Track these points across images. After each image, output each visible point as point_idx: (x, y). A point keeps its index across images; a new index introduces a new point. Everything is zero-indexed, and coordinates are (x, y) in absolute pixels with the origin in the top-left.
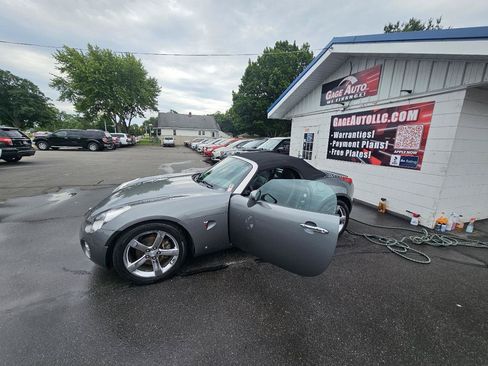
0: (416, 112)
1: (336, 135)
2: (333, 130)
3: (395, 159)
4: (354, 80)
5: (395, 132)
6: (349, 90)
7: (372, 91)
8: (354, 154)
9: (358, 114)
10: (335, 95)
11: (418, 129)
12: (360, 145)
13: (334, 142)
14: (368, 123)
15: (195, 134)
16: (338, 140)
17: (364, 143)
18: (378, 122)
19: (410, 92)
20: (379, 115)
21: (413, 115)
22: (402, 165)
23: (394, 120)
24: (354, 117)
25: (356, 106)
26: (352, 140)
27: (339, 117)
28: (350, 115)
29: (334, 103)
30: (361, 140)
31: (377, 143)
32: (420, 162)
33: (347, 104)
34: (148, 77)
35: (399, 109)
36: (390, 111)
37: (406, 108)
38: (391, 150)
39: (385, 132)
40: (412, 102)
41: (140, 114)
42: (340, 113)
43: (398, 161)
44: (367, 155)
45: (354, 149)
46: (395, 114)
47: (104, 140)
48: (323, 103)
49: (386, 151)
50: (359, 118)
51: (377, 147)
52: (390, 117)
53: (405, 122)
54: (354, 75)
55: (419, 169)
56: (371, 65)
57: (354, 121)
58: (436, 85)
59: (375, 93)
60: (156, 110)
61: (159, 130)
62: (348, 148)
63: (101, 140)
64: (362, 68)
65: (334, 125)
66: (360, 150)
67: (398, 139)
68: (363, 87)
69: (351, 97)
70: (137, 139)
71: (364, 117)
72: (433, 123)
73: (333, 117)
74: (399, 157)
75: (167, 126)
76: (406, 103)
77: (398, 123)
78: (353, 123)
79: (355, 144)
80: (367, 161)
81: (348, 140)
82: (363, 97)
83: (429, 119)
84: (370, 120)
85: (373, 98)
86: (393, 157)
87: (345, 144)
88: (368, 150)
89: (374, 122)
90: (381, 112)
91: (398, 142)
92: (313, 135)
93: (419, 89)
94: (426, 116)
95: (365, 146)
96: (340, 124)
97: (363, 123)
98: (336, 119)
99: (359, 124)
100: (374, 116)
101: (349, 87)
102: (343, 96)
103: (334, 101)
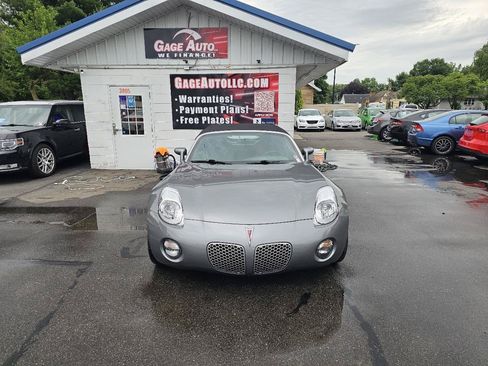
0: (267, 80)
1: (183, 99)
2: (175, 93)
3: (257, 122)
4: (197, 36)
5: (253, 96)
7: (222, 53)
8: (213, 121)
9: (209, 77)
10: (170, 48)
11: (271, 95)
12: (219, 110)
13: (182, 108)
14: (224, 86)
16: (187, 105)
17: (223, 108)
18: (235, 86)
19: (259, 62)
20: (234, 80)
21: (265, 83)
23: (249, 86)
24: (204, 79)
25: (205, 66)
26: (208, 105)
27: (183, 77)
28: (199, 77)
30: (219, 105)
31: (238, 108)
32: (277, 122)
33: (192, 62)
35: (254, 76)
36: (244, 77)
37: (260, 76)
38: (252, 114)
39: (243, 97)
40: (263, 71)
42: (183, 72)
44: (228, 120)
45: (212, 116)
46: (249, 80)
49: (247, 115)
50: (211, 81)
51: (237, 111)
52: (245, 83)
53: (260, 89)
54: (194, 29)
56: (214, 25)
57: (204, 84)
58: (278, 61)
59: (226, 56)
62: (204, 115)
64: (203, 25)
65: (177, 87)
66: (220, 115)
67: (256, 103)
68: (210, 47)
71: (218, 81)
72: (281, 91)
73: (173, 77)
74: (260, 119)
76: (258, 71)
77: (254, 89)
79: (212, 110)
82: (212, 57)
83: (277, 87)
84: (225, 84)
85: (223, 61)
86: (255, 119)
87: (199, 110)
88: (229, 115)
89: (230, 86)
90: (235, 76)
91: (257, 106)
92: (139, 99)
93: (265, 61)
94: (274, 84)
95: (225, 112)
96: (186, 86)
97: (218, 87)
98: (177, 80)
99: (212, 87)
100: (229, 80)
101: (191, 42)
102: (184, 51)
103: (172, 56)
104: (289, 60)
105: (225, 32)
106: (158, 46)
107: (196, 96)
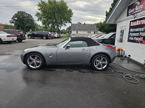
1: (132, 30)
4: (139, 3)
6: (136, 8)
7: (144, 8)
8: (137, 39)
10: (132, 11)
13: (130, 34)
14: (142, 24)
15: (86, 33)
16: (132, 32)
17: (140, 33)
24: (138, 21)
25: (139, 15)
26: (137, 32)
27: (133, 21)
28: (136, 20)
29: (131, 15)
33: (135, 15)
34: (68, 9)
41: (64, 25)
42: (133, 19)
44: (141, 39)
45: (137, 37)
47: (48, 35)
54: (139, 1)
57: (138, 23)
60: (71, 22)
61: (71, 32)
62: (135, 36)
63: (47, 35)
65: (131, 26)
66: (139, 37)
68: (142, 6)
69: (137, 12)
70: (61, 35)
71: (141, 21)
73: (131, 22)
75: (74, 30)
79: (137, 34)
80: (141, 42)
81: (135, 32)
84: (143, 22)
87: (134, 34)
88: (142, 37)
92: (123, 31)
96: (133, 25)
102: (134, 11)
106: (130, 11)
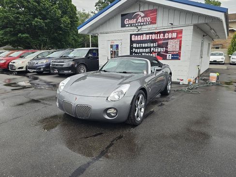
0: (176, 33)
1: (135, 45)
2: (132, 42)
3: (169, 56)
4: (142, 15)
5: (167, 43)
6: (140, 20)
7: (153, 21)
9: (147, 34)
10: (131, 22)
11: (177, 41)
12: (150, 50)
13: (134, 49)
14: (153, 38)
16: (136, 48)
17: (152, 49)
18: (159, 38)
19: (172, 24)
20: (159, 35)
21: (174, 35)
22: (173, 59)
23: (166, 37)
24: (144, 35)
25: (146, 29)
26: (145, 48)
27: (135, 35)
28: (142, 34)
29: (131, 26)
30: (150, 48)
31: (159, 49)
32: (180, 56)
33: (139, 28)
35: (168, 32)
36: (164, 33)
37: (172, 32)
38: (167, 52)
39: (163, 43)
40: (174, 29)
42: (135, 33)
43: (170, 57)
44: (155, 55)
45: (148, 53)
46: (166, 34)
48: (123, 25)
49: (164, 52)
50: (148, 36)
51: (159, 50)
52: (164, 36)
53: (172, 38)
54: (142, 12)
55: (180, 59)
56: (151, 8)
58: (182, 23)
59: (155, 23)
62: (143, 52)
64: (146, 9)
65: (133, 40)
66: (151, 53)
67: (169, 46)
68: (148, 19)
69: (142, 24)
71: (151, 35)
72: (183, 39)
73: (131, 35)
74: (171, 55)
76: (171, 29)
77: (168, 39)
78: (144, 38)
79: (147, 50)
81: (143, 48)
82: (149, 24)
83: (181, 37)
84: (154, 37)
85: (154, 26)
86: (168, 55)
87: (141, 50)
88: (155, 52)
89: (156, 38)
90: (159, 33)
91: (170, 48)
92: (117, 46)
93: (176, 23)
94: (180, 36)
95: (153, 51)
96: (136, 39)
97: (151, 38)
98: (133, 36)
99: (148, 39)
100: (156, 35)
101: (140, 18)
102: (136, 23)
103: (131, 25)
104: (189, 22)
105: (155, 11)
106: (126, 22)
107: (141, 44)
